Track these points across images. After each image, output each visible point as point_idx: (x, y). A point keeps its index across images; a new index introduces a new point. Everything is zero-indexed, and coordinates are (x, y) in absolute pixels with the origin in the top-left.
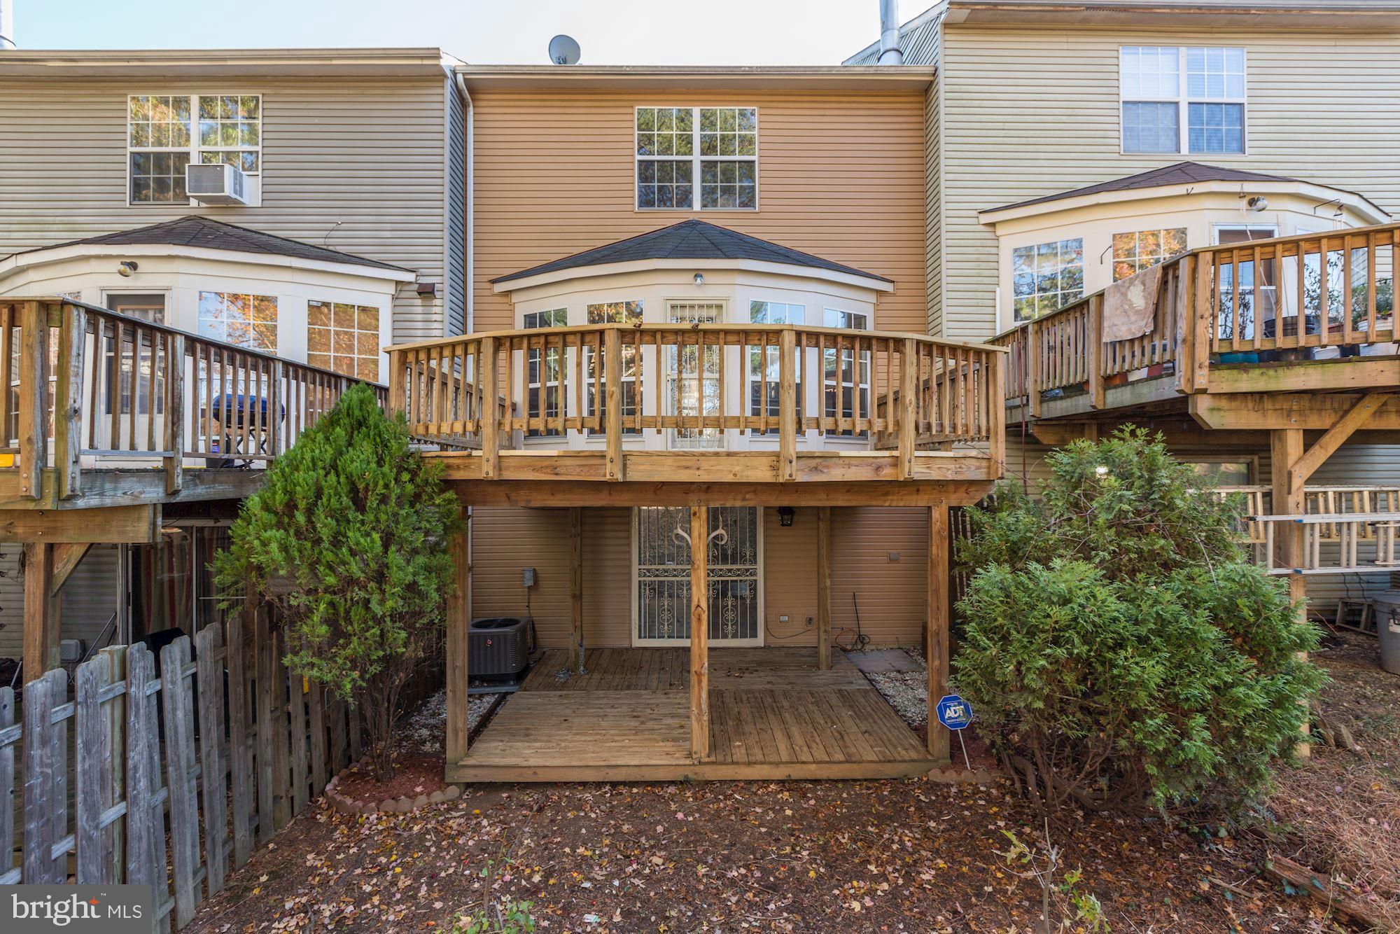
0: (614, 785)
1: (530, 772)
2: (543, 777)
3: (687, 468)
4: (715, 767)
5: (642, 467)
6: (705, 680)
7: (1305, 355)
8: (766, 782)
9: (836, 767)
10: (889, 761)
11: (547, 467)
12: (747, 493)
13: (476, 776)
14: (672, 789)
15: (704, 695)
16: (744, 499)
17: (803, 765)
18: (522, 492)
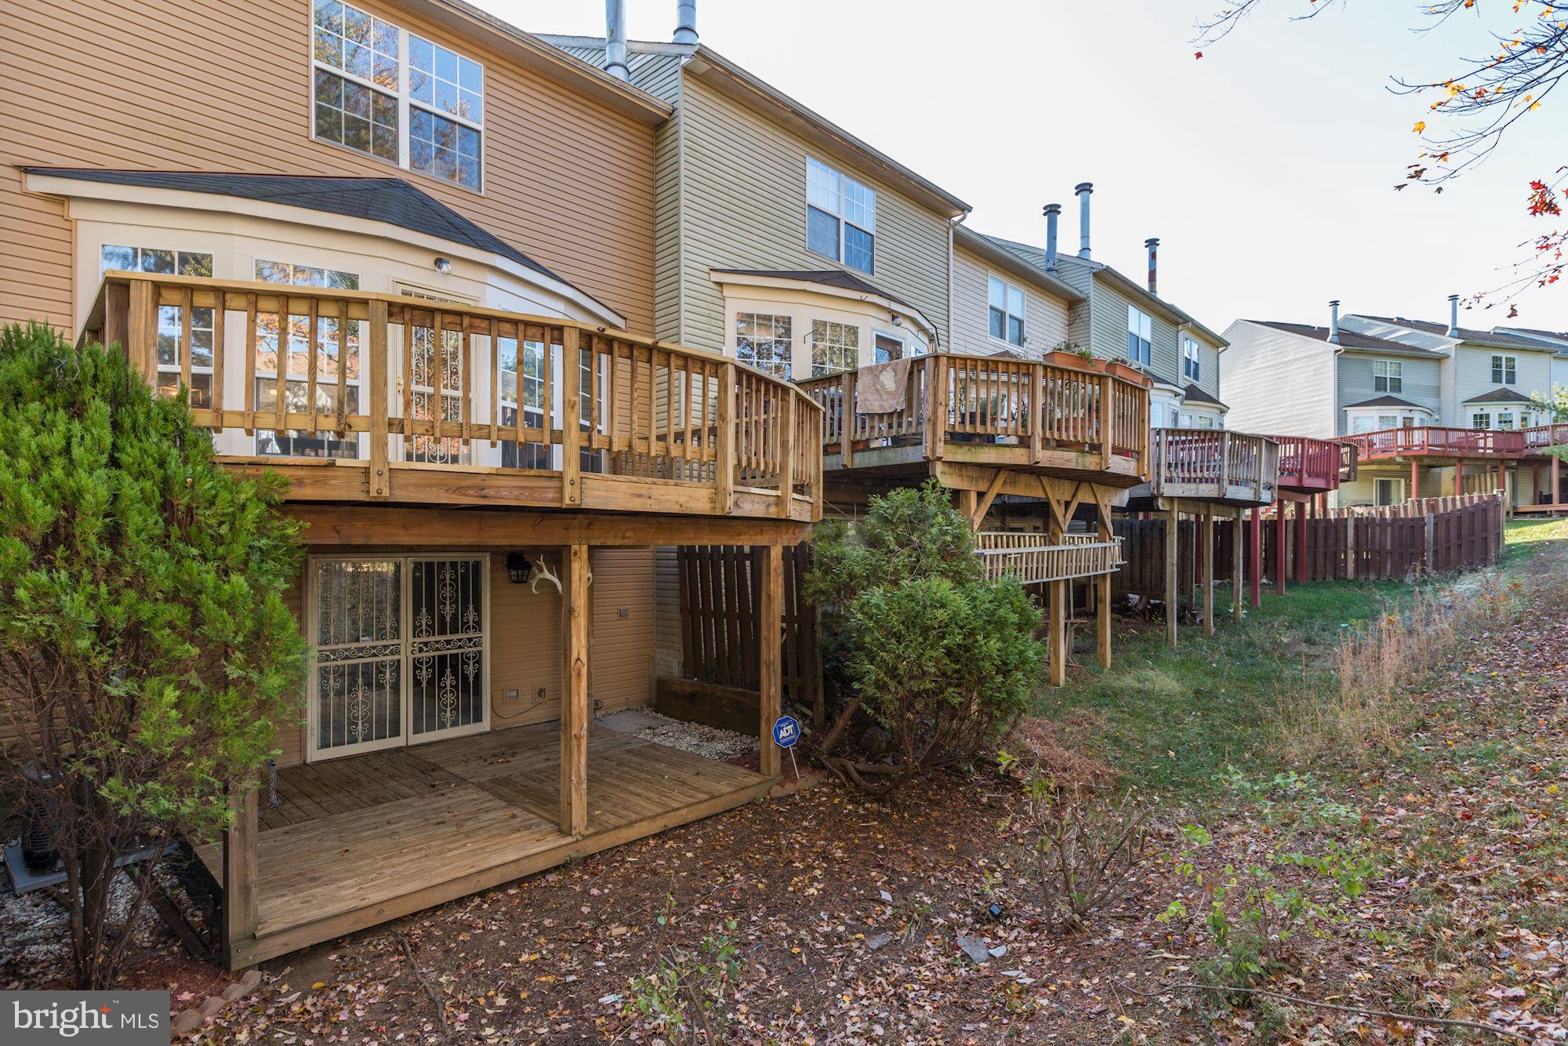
0: (483, 894)
1: (373, 912)
2: (389, 914)
3: (640, 496)
4: (597, 838)
5: (597, 493)
6: (584, 742)
7: (990, 440)
8: (644, 840)
9: (702, 806)
10: (742, 789)
11: (469, 487)
12: (627, 530)
13: (286, 944)
14: (551, 878)
15: (583, 760)
16: (623, 537)
17: (677, 813)
18: (359, 524)
